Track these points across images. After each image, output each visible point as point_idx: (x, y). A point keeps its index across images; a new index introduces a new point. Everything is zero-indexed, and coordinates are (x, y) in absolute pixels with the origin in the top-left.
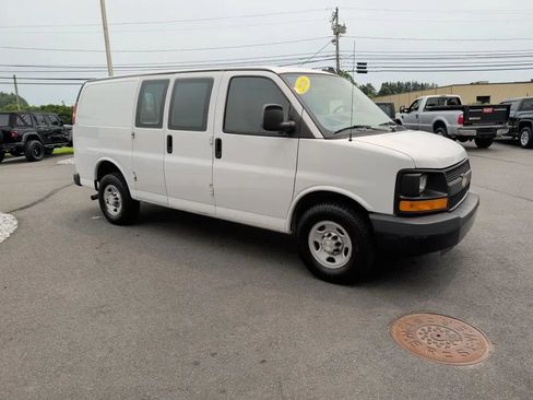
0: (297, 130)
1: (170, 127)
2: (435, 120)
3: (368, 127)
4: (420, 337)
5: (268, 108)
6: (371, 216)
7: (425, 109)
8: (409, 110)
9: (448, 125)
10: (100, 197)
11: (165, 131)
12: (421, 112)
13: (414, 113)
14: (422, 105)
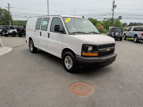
0: (63, 32)
1: (41, 30)
2: (135, 34)
3: (83, 33)
4: (77, 89)
5: (56, 25)
6: (76, 56)
7: (133, 31)
8: (128, 31)
9: (138, 35)
10: (29, 46)
11: (40, 31)
12: (131, 31)
13: (129, 31)
14: (132, 29)
